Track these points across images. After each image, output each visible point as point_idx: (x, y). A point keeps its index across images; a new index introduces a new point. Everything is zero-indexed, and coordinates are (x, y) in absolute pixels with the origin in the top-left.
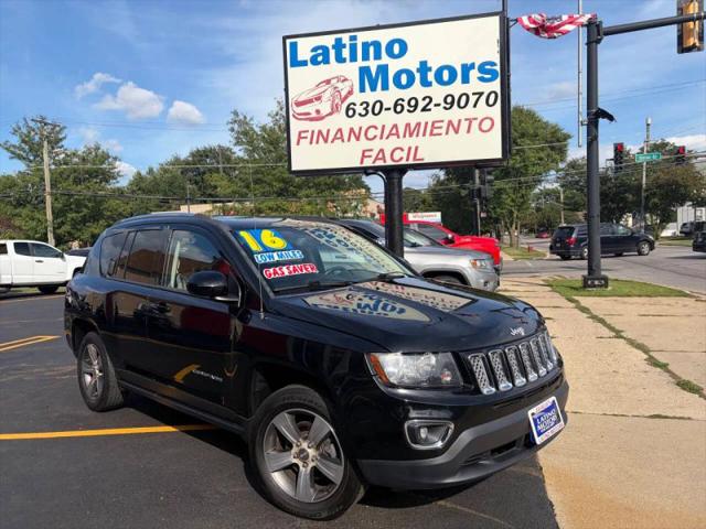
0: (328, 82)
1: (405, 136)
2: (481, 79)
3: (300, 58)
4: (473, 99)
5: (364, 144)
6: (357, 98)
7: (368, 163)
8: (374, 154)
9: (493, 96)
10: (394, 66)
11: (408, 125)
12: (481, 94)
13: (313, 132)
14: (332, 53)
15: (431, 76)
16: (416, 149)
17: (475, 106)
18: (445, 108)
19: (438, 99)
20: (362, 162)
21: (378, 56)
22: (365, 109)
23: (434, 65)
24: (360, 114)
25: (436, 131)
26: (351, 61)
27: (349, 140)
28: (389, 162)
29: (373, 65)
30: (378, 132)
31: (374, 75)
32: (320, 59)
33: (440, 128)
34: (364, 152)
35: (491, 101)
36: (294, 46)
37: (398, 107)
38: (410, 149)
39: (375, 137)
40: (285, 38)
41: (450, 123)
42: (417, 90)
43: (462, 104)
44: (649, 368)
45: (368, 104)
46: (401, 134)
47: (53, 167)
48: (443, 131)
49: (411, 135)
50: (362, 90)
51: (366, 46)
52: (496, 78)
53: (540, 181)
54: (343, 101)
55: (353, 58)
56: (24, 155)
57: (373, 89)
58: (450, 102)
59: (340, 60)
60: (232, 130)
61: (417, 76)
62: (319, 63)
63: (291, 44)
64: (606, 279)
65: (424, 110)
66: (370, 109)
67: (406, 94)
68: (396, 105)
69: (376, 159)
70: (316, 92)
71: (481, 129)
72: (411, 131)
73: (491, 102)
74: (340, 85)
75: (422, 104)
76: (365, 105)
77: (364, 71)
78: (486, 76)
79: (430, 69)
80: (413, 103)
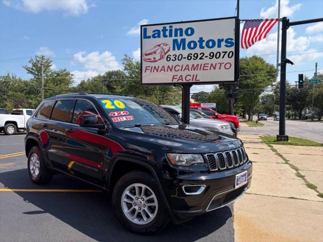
0: (159, 45)
1: (192, 70)
2: (226, 46)
3: (148, 35)
4: (222, 54)
5: (174, 73)
6: (172, 53)
7: (175, 81)
8: (178, 77)
9: (231, 53)
10: (188, 39)
11: (193, 65)
12: (226, 52)
13: (152, 67)
14: (162, 33)
15: (204, 44)
16: (197, 75)
17: (223, 57)
18: (210, 58)
19: (207, 54)
20: (172, 81)
21: (181, 35)
22: (175, 58)
23: (206, 39)
24: (172, 60)
25: (205, 68)
26: (170, 36)
27: (167, 71)
28: (184, 81)
29: (179, 38)
30: (180, 68)
31: (179, 43)
32: (156, 35)
33: (207, 67)
34: (174, 76)
36: (145, 30)
37: (189, 57)
38: (194, 75)
39: (179, 70)
40: (142, 26)
41: (212, 65)
42: (198, 50)
43: (217, 56)
45: (176, 56)
46: (190, 69)
47: (46, 77)
48: (209, 68)
49: (194, 70)
50: (174, 49)
51: (176, 30)
52: (233, 46)
54: (165, 54)
55: (171, 36)
56: (34, 72)
57: (179, 49)
58: (212, 56)
59: (165, 36)
60: (123, 63)
61: (198, 44)
62: (156, 37)
63: (144, 29)
64: (287, 137)
65: (200, 59)
66: (177, 58)
67: (193, 52)
68: (188, 56)
69: (179, 79)
70: (154, 50)
71: (225, 68)
72: (194, 68)
73: (230, 56)
74: (164, 47)
75: (200, 56)
76: (175, 56)
77: (175, 41)
78: (228, 45)
79: (204, 41)
80: (196, 55)
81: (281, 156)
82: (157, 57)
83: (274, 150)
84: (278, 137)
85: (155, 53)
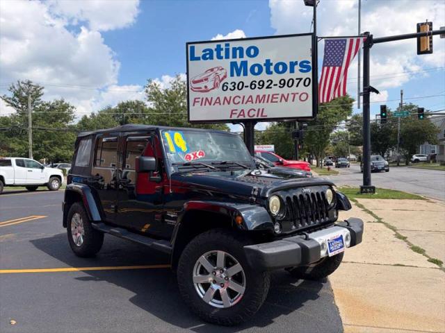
0: (212, 70)
1: (256, 102)
2: (301, 71)
3: (196, 55)
4: (296, 82)
5: (232, 106)
6: (229, 79)
7: (234, 117)
8: (238, 112)
9: (308, 81)
10: (251, 62)
11: (258, 96)
12: (301, 79)
13: (203, 99)
14: (215, 53)
15: (272, 68)
16: (263, 109)
17: (297, 86)
18: (280, 87)
19: (276, 81)
20: (231, 117)
21: (241, 56)
22: (233, 86)
23: (274, 62)
24: (231, 89)
26: (226, 58)
27: (224, 104)
28: (247, 117)
29: (239, 61)
30: (241, 100)
31: (239, 66)
32: (208, 56)
33: (277, 98)
34: (232, 111)
35: (307, 83)
36: (193, 49)
38: (259, 110)
39: (239, 102)
40: (188, 44)
41: (283, 95)
42: (264, 76)
43: (290, 85)
44: (396, 239)
45: (235, 84)
46: (254, 101)
48: (279, 100)
49: (260, 102)
50: (232, 75)
51: (235, 50)
52: (309, 70)
53: (335, 127)
54: (221, 81)
55: (227, 57)
56: (15, 104)
57: (238, 75)
58: (283, 83)
59: (219, 57)
60: (147, 91)
61: (264, 68)
62: (207, 59)
63: (191, 47)
64: (374, 188)
65: (268, 87)
66: (236, 86)
67: (257, 78)
68: (251, 84)
69: (240, 115)
70: (206, 75)
71: (300, 99)
72: (259, 99)
74: (219, 72)
75: (266, 84)
76: (233, 84)
77: (233, 65)
78: (304, 69)
79: (272, 64)
80: (261, 83)
81: (371, 213)
82: (210, 85)
83: (360, 206)
84: (362, 188)
85: (206, 79)
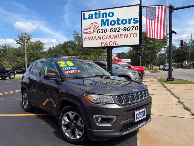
0: (93, 24)
1: (113, 38)
2: (134, 23)
3: (85, 17)
5: (102, 40)
6: (100, 28)
7: (103, 45)
8: (105, 43)
9: (137, 27)
10: (110, 19)
11: (114, 35)
12: (134, 27)
13: (88, 37)
14: (94, 16)
15: (120, 22)
16: (116, 42)
17: (132, 30)
18: (124, 31)
19: (122, 28)
20: (101, 45)
21: (106, 17)
23: (121, 19)
24: (101, 32)
25: (121, 37)
26: (99, 18)
27: (98, 39)
28: (109, 45)
29: (105, 19)
30: (106, 37)
31: (105, 21)
32: (91, 17)
33: (123, 36)
34: (102, 43)
37: (111, 30)
38: (114, 42)
39: (105, 38)
40: (82, 12)
41: (125, 35)
42: (116, 26)
43: (129, 30)
44: (178, 103)
46: (112, 38)
48: (123, 37)
49: (114, 38)
50: (102, 26)
51: (103, 14)
52: (138, 22)
53: (159, 51)
54: (96, 29)
56: (20, 43)
57: (105, 25)
58: (125, 29)
59: (96, 18)
61: (117, 22)
62: (90, 19)
63: (83, 13)
64: (174, 79)
66: (104, 31)
67: (113, 27)
69: (105, 44)
70: (90, 26)
71: (133, 37)
72: (114, 37)
73: (136, 29)
74: (96, 25)
75: (118, 30)
76: (102, 30)
77: (102, 21)
79: (120, 20)
80: (115, 29)
81: (169, 90)
82: (92, 31)
83: (165, 87)
84: (168, 79)
85: (90, 28)
